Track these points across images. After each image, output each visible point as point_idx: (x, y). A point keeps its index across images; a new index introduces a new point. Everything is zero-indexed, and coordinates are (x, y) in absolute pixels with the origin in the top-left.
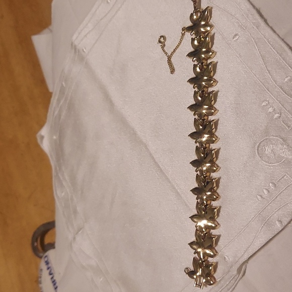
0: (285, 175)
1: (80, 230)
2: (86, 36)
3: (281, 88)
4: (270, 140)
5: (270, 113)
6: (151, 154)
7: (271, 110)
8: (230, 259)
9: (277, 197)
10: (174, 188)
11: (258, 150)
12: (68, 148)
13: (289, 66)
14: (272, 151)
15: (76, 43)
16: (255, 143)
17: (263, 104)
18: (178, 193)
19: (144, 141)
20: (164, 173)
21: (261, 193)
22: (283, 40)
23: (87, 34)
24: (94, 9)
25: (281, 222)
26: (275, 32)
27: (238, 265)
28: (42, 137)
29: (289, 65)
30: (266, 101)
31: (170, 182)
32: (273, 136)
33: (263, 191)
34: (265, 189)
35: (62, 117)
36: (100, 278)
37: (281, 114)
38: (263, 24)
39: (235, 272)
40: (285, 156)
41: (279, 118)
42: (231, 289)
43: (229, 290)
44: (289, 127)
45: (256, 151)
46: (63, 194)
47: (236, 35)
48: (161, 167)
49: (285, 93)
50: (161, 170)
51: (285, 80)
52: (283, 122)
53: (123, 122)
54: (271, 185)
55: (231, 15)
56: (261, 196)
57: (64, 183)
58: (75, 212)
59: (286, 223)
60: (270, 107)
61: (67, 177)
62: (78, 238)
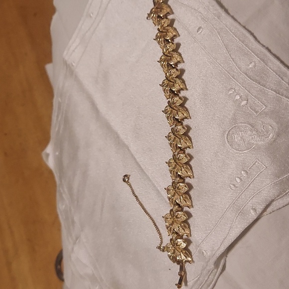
0: (256, 161)
1: (77, 239)
2: (74, 51)
3: (246, 74)
4: (238, 128)
5: (237, 100)
6: (132, 155)
7: (238, 97)
8: (208, 254)
9: (250, 185)
10: (155, 187)
11: (227, 138)
12: (66, 161)
13: (252, 52)
14: (242, 138)
15: (66, 58)
16: (224, 132)
17: (230, 92)
18: (158, 191)
19: (126, 143)
20: (145, 173)
21: (234, 182)
22: (244, 27)
23: (75, 49)
24: (80, 25)
25: (255, 210)
26: (235, 20)
27: (215, 259)
28: (48, 155)
29: (251, 50)
30: (232, 89)
31: (150, 181)
32: (241, 123)
33: (236, 180)
34: (238, 177)
35: (61, 132)
36: (96, 287)
37: (248, 100)
38: (223, 14)
39: (213, 266)
40: (255, 143)
41: (247, 104)
42: (211, 286)
43: (209, 286)
44: (256, 112)
45: (226, 139)
46: (64, 206)
47: (200, 28)
48: (142, 166)
49: (250, 79)
50: (142, 170)
51: (249, 66)
52: (250, 108)
53: (107, 127)
54: (243, 172)
55: (195, 9)
56: (234, 185)
57: (64, 195)
58: (73, 222)
59: (260, 211)
60: (237, 94)
61: (66, 190)
62: (76, 248)
